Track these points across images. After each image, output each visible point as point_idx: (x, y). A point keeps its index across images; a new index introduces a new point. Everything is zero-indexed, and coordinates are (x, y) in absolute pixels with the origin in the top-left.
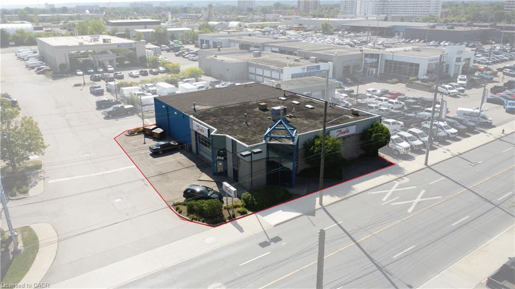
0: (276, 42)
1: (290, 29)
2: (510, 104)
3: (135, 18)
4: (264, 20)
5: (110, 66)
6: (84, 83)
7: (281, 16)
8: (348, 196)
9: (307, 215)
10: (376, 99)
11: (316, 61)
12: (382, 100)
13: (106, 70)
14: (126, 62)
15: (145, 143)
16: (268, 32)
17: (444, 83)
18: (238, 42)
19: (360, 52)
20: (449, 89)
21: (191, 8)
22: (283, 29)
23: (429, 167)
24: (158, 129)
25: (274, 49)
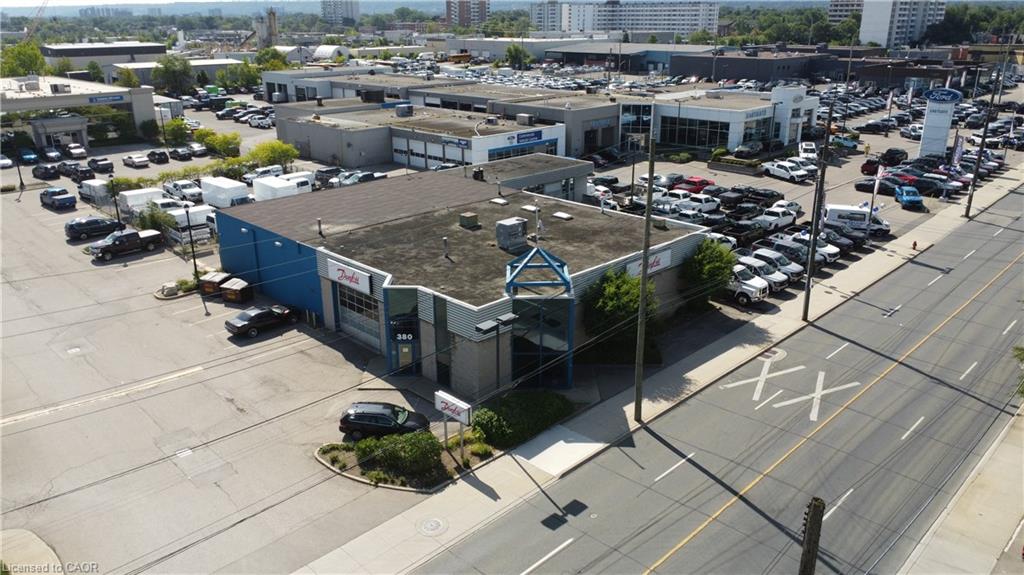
0: (432, 87)
1: (444, 60)
2: (908, 193)
3: (101, 41)
4: (385, 43)
5: (72, 145)
6: (22, 184)
7: (415, 34)
8: (684, 396)
9: (618, 446)
10: (665, 195)
11: (531, 122)
12: (677, 196)
13: (66, 154)
14: (112, 135)
15: (208, 314)
16: (400, 65)
17: (777, 157)
18: (350, 86)
19: (610, 104)
20: (792, 168)
21: (221, 18)
22: (429, 60)
23: (811, 324)
24: (234, 280)
25: (429, 100)
